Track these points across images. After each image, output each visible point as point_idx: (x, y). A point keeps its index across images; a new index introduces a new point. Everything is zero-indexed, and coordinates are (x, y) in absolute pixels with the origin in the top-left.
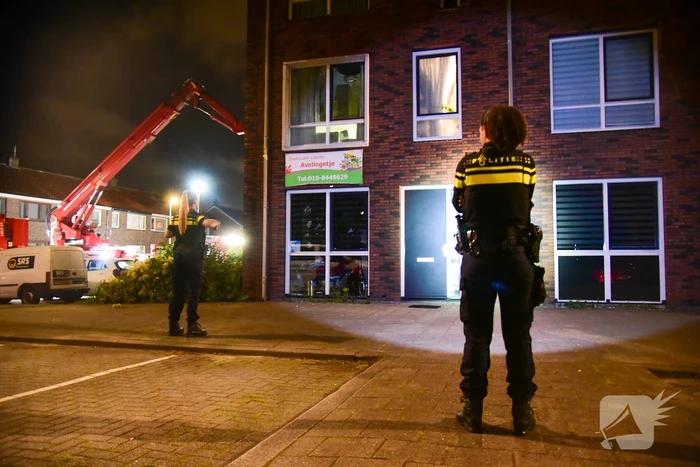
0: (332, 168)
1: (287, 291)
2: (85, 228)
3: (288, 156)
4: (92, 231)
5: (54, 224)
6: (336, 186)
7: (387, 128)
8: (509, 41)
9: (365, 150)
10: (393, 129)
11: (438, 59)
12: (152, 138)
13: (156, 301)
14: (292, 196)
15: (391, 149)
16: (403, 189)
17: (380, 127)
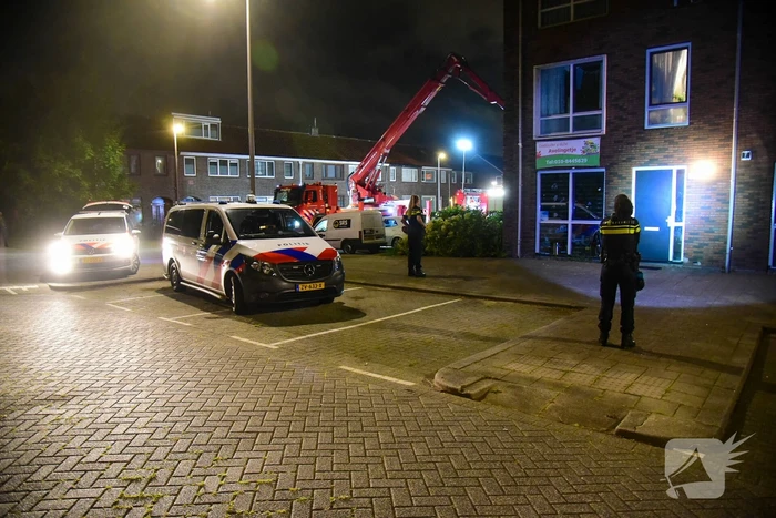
0: (574, 153)
1: (537, 251)
2: (375, 187)
3: (538, 144)
4: (380, 190)
5: (352, 186)
6: (577, 168)
7: (621, 119)
8: (739, 35)
9: (602, 137)
10: (626, 119)
11: (671, 53)
12: (423, 109)
13: (438, 255)
14: (542, 175)
15: (625, 137)
16: (634, 170)
17: (616, 118)
